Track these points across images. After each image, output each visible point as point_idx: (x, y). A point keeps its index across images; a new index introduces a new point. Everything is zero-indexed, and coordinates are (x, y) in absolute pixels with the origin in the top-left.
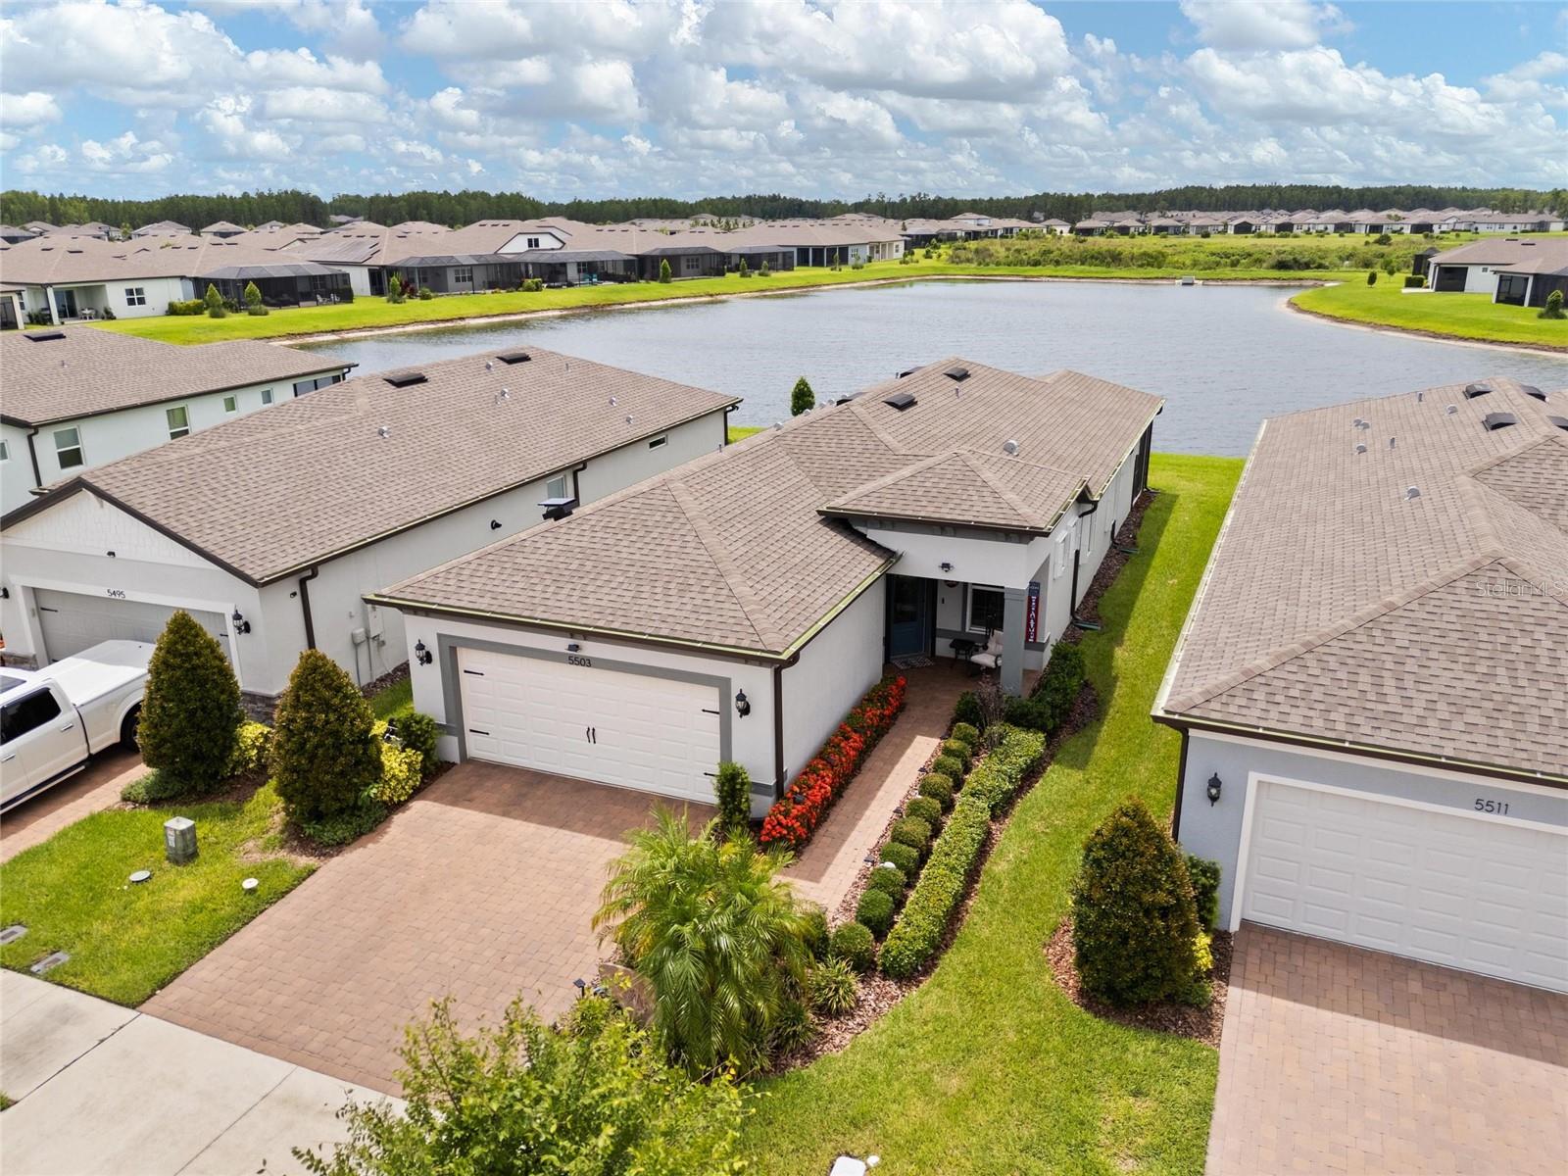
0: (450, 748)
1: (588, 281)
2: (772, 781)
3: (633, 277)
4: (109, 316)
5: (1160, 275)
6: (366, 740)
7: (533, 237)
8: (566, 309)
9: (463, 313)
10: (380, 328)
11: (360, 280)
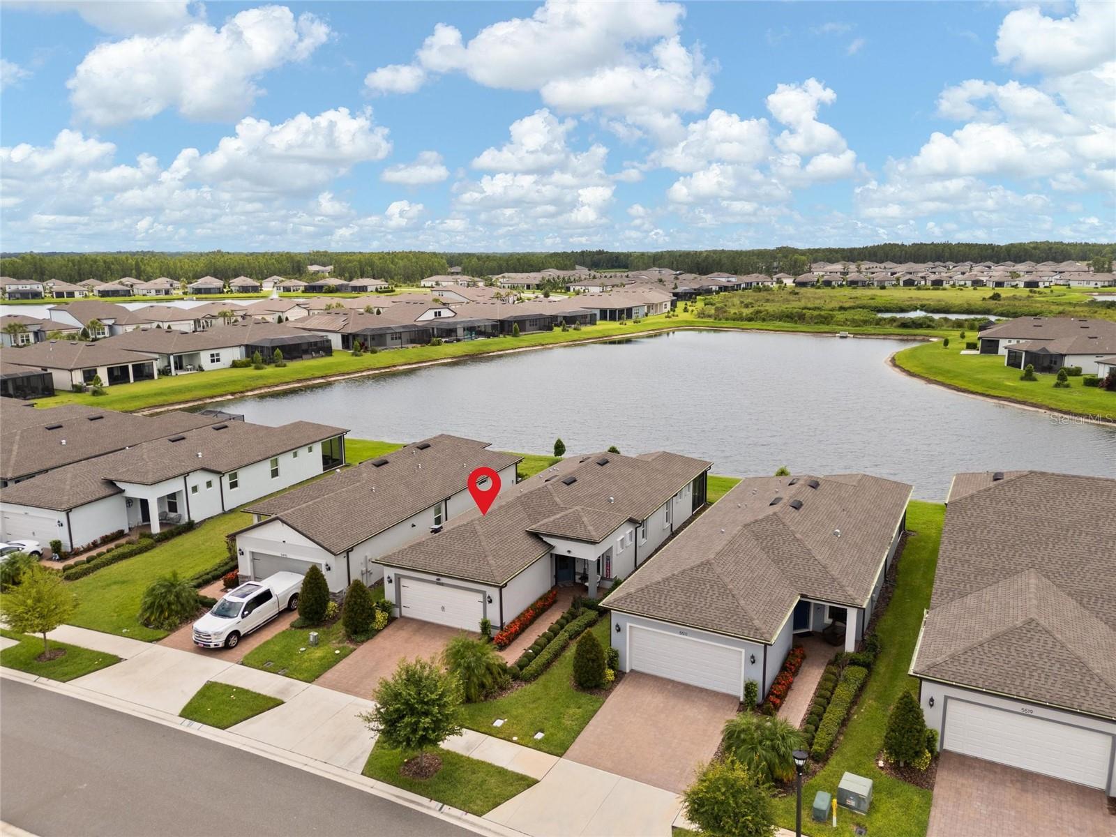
0: (396, 612)
1: (469, 336)
2: (499, 625)
3: (496, 334)
4: (201, 369)
5: (827, 330)
6: (372, 609)
7: (437, 311)
8: (455, 357)
9: (395, 362)
10: (348, 374)
11: (336, 341)
